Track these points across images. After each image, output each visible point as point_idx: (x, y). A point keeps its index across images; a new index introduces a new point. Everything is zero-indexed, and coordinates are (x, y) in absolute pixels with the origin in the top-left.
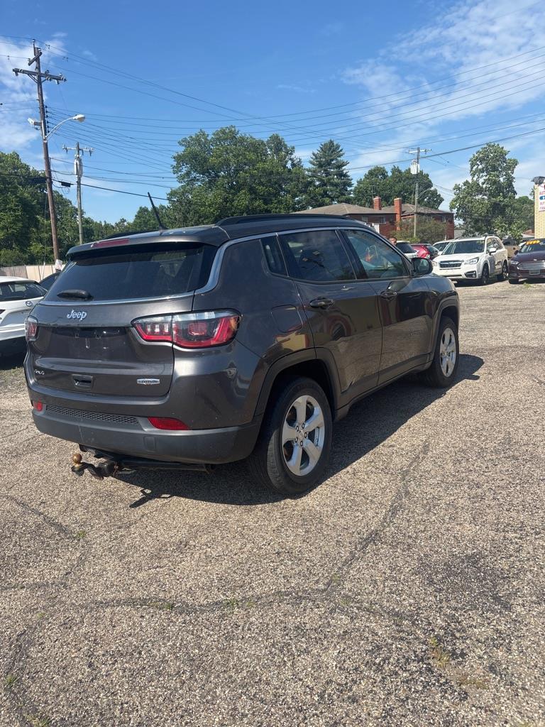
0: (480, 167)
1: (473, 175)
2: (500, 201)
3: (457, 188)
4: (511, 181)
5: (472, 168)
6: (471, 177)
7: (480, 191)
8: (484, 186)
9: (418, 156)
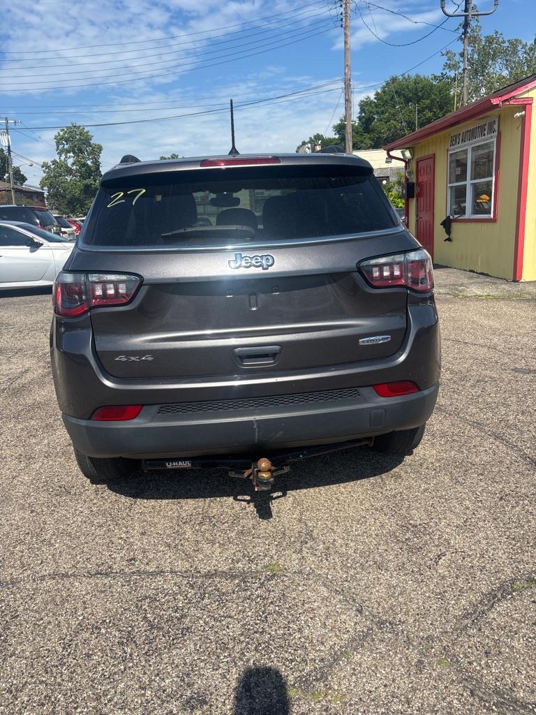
0: (66, 147)
1: (60, 154)
2: (91, 184)
3: (45, 165)
4: (99, 165)
5: (58, 147)
6: (58, 156)
7: (69, 171)
8: (74, 167)
9: (7, 126)
